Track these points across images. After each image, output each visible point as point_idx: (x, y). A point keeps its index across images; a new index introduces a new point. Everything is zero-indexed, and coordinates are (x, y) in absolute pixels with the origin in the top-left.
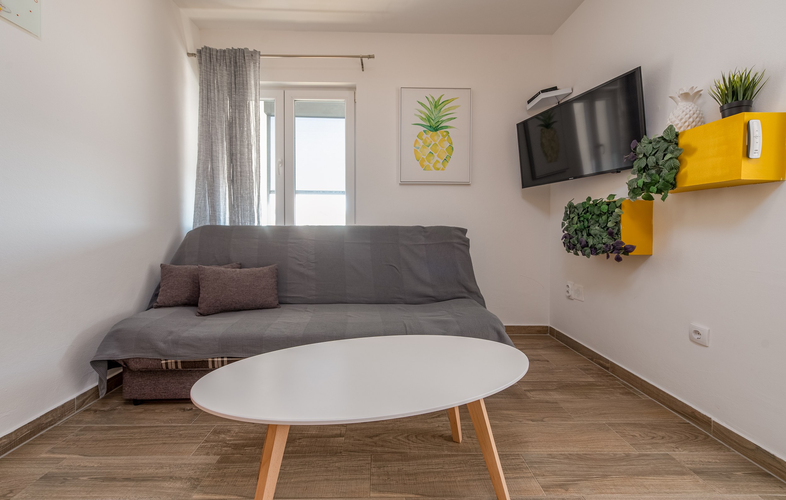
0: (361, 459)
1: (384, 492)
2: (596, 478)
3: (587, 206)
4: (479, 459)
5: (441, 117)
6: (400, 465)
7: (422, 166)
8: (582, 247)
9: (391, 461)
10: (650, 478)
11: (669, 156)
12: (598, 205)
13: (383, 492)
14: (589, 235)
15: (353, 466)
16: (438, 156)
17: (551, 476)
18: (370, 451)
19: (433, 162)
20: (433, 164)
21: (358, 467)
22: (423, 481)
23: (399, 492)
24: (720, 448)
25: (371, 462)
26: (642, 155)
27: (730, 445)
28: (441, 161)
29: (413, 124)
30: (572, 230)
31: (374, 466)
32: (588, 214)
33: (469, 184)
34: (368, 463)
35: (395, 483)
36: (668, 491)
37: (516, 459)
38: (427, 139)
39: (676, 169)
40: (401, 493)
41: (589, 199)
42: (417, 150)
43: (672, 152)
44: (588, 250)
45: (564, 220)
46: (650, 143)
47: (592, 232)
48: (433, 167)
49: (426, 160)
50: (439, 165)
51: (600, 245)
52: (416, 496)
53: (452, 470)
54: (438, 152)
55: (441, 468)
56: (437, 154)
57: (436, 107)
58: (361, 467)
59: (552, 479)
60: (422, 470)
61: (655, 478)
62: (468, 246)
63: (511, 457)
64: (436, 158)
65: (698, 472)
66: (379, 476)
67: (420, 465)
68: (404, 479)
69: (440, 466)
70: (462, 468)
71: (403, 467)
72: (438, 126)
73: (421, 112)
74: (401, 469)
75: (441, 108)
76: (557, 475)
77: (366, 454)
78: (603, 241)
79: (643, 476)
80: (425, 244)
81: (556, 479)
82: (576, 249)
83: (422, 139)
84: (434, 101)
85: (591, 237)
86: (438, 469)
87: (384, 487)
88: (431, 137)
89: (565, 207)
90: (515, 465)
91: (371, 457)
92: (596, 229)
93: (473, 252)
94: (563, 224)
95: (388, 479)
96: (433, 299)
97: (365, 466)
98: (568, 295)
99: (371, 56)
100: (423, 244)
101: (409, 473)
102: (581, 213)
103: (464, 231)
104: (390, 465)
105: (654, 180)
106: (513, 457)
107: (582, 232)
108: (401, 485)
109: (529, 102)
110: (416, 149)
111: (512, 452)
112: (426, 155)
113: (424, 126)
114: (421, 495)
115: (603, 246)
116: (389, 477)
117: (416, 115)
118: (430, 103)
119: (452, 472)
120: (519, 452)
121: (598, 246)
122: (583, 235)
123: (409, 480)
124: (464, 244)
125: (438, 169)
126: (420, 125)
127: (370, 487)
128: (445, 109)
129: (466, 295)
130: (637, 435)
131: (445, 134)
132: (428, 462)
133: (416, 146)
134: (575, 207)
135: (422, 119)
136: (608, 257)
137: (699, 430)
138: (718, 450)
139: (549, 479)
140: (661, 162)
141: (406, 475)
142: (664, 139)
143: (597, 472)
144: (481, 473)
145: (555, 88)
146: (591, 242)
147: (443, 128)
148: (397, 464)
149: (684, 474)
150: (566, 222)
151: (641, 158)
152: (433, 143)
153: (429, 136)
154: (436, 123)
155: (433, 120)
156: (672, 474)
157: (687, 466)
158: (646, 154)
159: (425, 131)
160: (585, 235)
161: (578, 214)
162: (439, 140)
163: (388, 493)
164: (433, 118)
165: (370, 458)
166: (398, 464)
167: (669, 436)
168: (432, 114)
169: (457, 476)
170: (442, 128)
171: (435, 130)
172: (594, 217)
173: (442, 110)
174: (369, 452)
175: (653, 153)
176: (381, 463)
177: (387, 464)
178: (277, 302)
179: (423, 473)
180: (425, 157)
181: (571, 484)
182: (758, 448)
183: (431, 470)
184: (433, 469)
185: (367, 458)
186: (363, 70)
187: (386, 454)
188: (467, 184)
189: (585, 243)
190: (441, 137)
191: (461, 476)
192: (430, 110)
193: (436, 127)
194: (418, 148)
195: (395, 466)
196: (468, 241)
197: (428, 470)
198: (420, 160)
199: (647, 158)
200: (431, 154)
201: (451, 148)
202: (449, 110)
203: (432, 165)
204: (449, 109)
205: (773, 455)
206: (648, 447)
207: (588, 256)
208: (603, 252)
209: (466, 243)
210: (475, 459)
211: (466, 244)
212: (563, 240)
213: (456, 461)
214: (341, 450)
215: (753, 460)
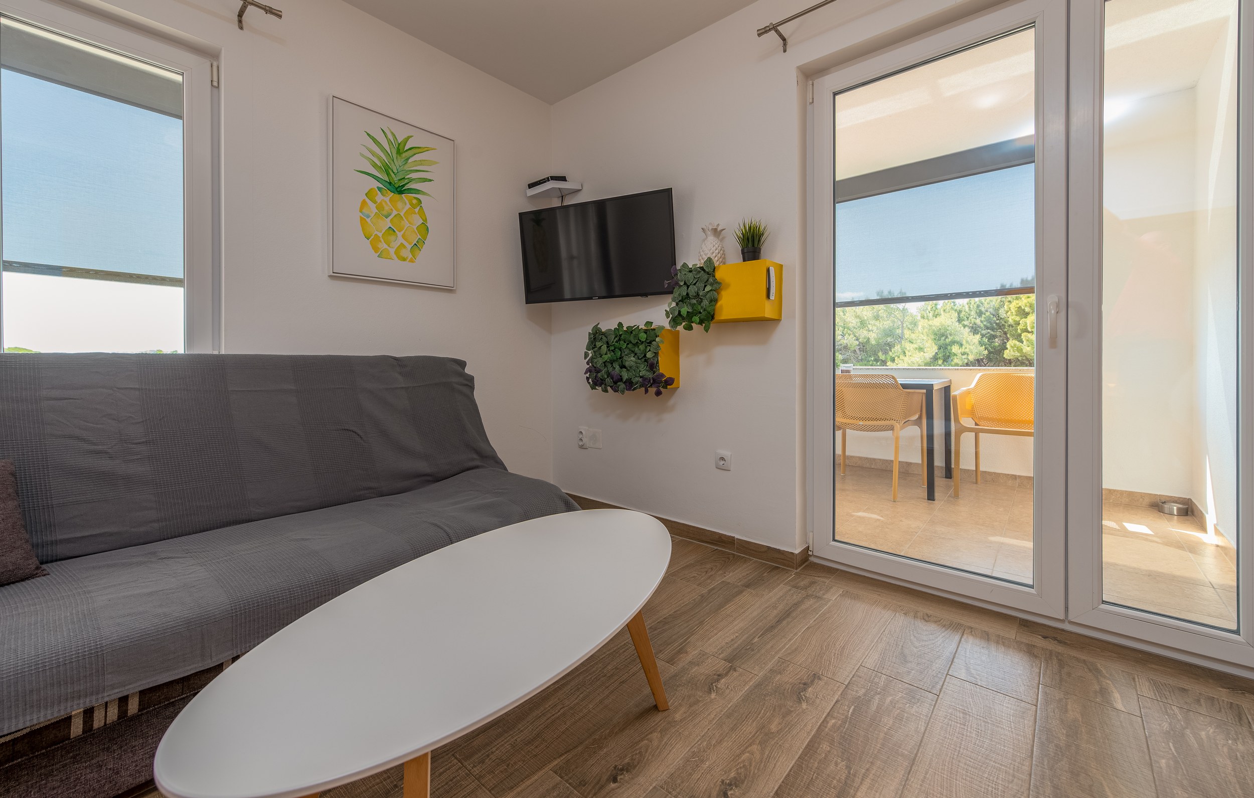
0: (441, 770)
1: (518, 784)
2: (697, 628)
3: (621, 333)
4: (594, 672)
5: (409, 172)
6: (508, 739)
7: (376, 249)
8: (614, 382)
9: (492, 743)
10: (727, 606)
11: (708, 288)
12: (634, 333)
13: (516, 785)
14: (623, 367)
15: (439, 788)
16: (403, 236)
17: (666, 648)
18: (445, 752)
19: (395, 245)
20: (395, 248)
21: (447, 784)
22: (555, 736)
23: (537, 770)
24: (745, 561)
25: (462, 764)
26: (683, 282)
27: (749, 555)
28: (409, 247)
29: (357, 171)
30: (599, 362)
31: (472, 765)
32: (622, 342)
33: (451, 290)
34: (460, 768)
35: (522, 764)
36: (743, 610)
37: (627, 650)
38: (384, 203)
39: (714, 301)
40: (540, 769)
41: (620, 324)
42: (366, 219)
43: (712, 285)
44: (622, 386)
45: (588, 349)
46: (691, 271)
47: (627, 364)
48: (395, 254)
49: (382, 240)
50: (406, 253)
51: (637, 379)
52: (562, 759)
53: (575, 702)
54: (404, 231)
55: (561, 708)
56: (402, 232)
57: (399, 152)
58: (451, 780)
59: (669, 650)
60: (542, 726)
61: (729, 605)
62: (472, 388)
63: (621, 651)
64: (401, 240)
65: (748, 586)
66: (492, 772)
67: (534, 722)
68: (529, 751)
69: (559, 707)
70: (585, 693)
71: (515, 738)
72: (403, 186)
73: (373, 154)
74: (514, 743)
75: (408, 156)
76: (670, 644)
77: (442, 760)
78: (641, 374)
79: (723, 608)
80: (405, 387)
81: (672, 647)
82: (605, 384)
83: (375, 202)
84: (396, 142)
85: (624, 370)
86: (559, 711)
87: (512, 779)
88: (391, 200)
89: (589, 333)
90: (631, 657)
91: (456, 758)
92: (630, 360)
93: (480, 396)
94: (586, 355)
95: (508, 766)
96: (429, 478)
97: (458, 776)
98: (581, 443)
99: (274, 11)
100: (402, 388)
101: (528, 740)
102: (613, 342)
103: (462, 364)
104: (494, 749)
105: (695, 310)
106: (623, 650)
107: (612, 364)
108: (532, 760)
109: (531, 186)
110: (363, 216)
111: (617, 645)
112: (383, 231)
113: (379, 180)
114: (565, 753)
115: (640, 380)
116: (508, 762)
117: (362, 155)
118: (390, 142)
119: (578, 703)
120: (623, 641)
121: (635, 380)
122: (615, 368)
123: (536, 747)
124: (467, 385)
125: (404, 259)
126: (374, 177)
127: (492, 794)
128: (414, 161)
129: (478, 463)
130: (696, 575)
131: (415, 201)
132: (542, 712)
133: (364, 211)
134: (603, 334)
135: (375, 165)
136: (646, 391)
137: (726, 552)
138: (745, 562)
139: (667, 651)
140: (701, 293)
141: (527, 746)
142: (704, 270)
143: (694, 622)
144: (607, 685)
145: (563, 179)
146: (625, 376)
147: (412, 192)
148: (503, 740)
149: (740, 592)
150: (590, 352)
151: (682, 286)
152: (395, 213)
153: (387, 199)
154: (399, 180)
155: (394, 173)
156: (737, 596)
157: (739, 584)
158: (687, 282)
159: (379, 189)
160: (617, 368)
161: (607, 343)
162: (405, 210)
163: (524, 783)
164: (395, 171)
165: (455, 760)
166: (505, 739)
167: (714, 566)
168: (392, 162)
169: (587, 705)
170: (410, 191)
171: (397, 191)
172: (630, 346)
173: (410, 161)
174: (445, 754)
175: (694, 282)
176: (480, 754)
177: (489, 750)
178: (34, 562)
179: (546, 727)
180: (380, 235)
181: (685, 645)
182: (769, 548)
183: (553, 717)
184: (553, 715)
185: (450, 763)
186: (241, 28)
187: (474, 739)
188: (449, 290)
189: (619, 377)
190: (408, 206)
191: (591, 701)
192: (389, 154)
193: (399, 186)
194: (368, 216)
195: (503, 745)
196: (471, 379)
197: (549, 720)
198: (372, 237)
199: (688, 287)
200: (391, 232)
201: (424, 228)
202: (421, 165)
203: (394, 250)
204: (421, 162)
205: (779, 550)
206: (709, 581)
207: (623, 392)
208: (641, 386)
209: (469, 382)
210: (590, 674)
211: (470, 384)
212: (588, 375)
213: (572, 690)
214: (392, 782)
215: (765, 561)
